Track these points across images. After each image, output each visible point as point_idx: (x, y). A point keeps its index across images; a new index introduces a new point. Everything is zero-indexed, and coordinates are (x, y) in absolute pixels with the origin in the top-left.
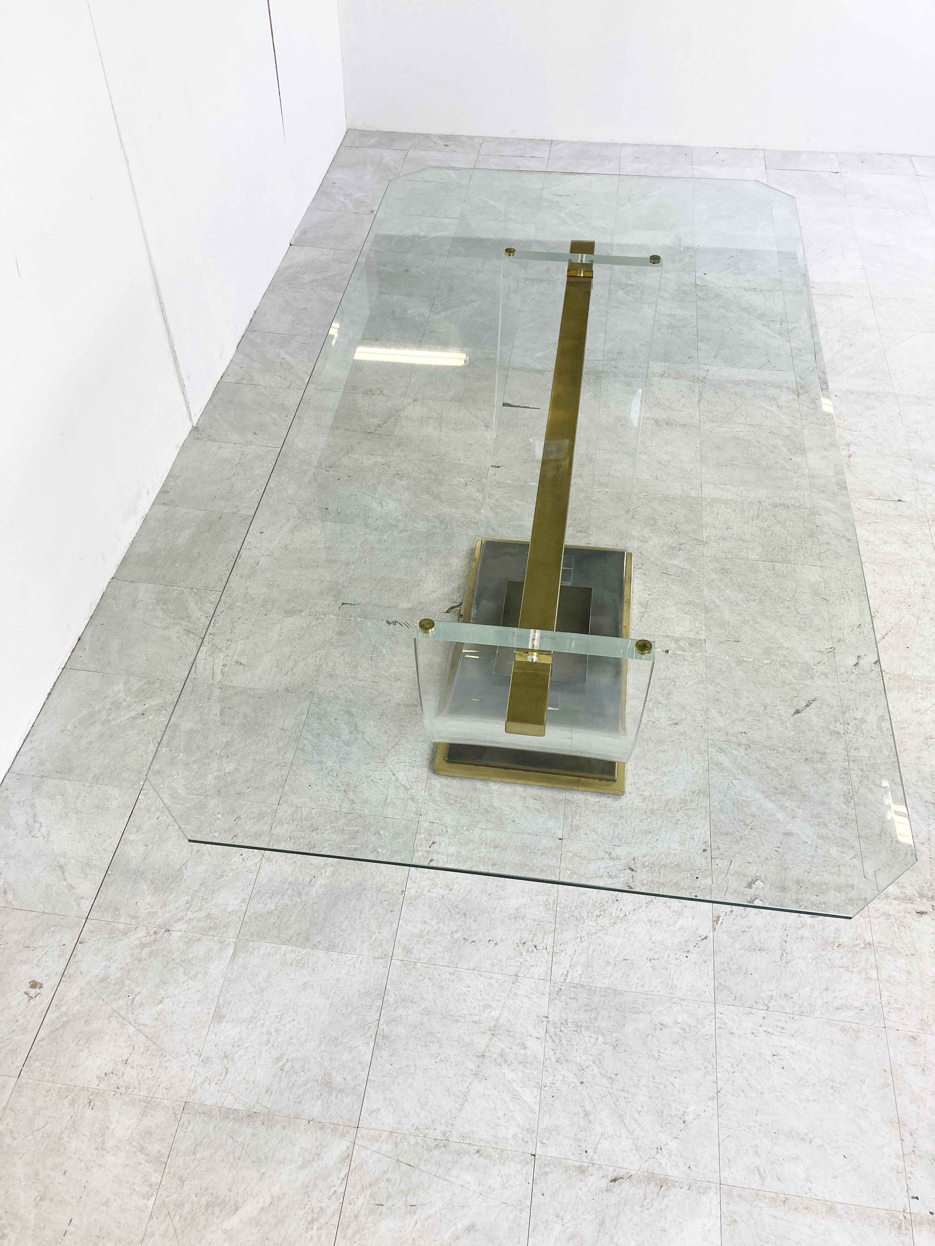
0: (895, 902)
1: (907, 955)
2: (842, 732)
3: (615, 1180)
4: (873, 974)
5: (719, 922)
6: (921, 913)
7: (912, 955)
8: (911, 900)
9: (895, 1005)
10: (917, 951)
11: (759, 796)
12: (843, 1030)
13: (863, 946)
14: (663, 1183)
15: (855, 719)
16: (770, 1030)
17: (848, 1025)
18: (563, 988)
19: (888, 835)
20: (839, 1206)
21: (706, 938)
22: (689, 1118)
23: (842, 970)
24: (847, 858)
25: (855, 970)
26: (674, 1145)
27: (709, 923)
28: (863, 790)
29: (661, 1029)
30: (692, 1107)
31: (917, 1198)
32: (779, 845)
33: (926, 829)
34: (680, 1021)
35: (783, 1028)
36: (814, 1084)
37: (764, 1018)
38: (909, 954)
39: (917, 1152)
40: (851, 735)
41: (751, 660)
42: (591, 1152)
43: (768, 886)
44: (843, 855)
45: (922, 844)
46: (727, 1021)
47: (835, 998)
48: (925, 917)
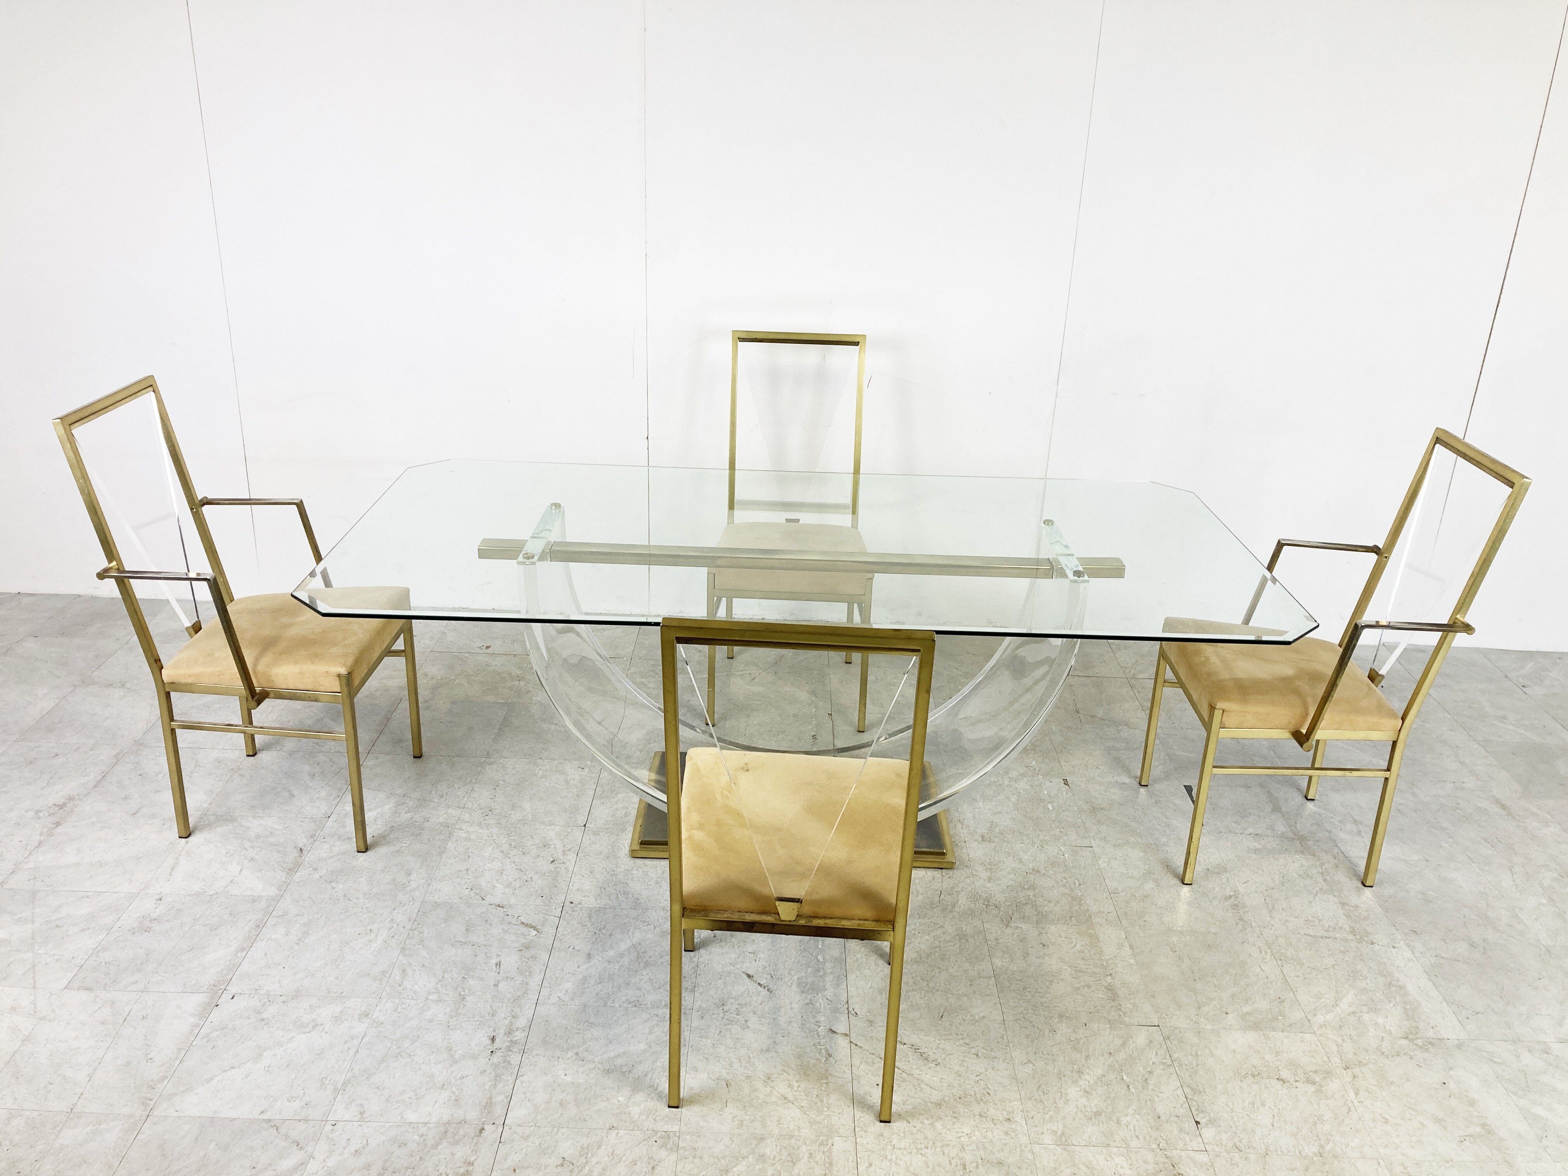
0: (507, 1022)
1: (448, 1023)
2: (726, 1008)
3: (301, 850)
4: (434, 997)
5: (497, 908)
6: (493, 1039)
7: (448, 1026)
8: (509, 1033)
9: (400, 1007)
10: (452, 1030)
11: (635, 940)
12: (384, 972)
13: (462, 993)
14: (292, 870)
15: (746, 1021)
16: (393, 930)
17: (388, 975)
18: (450, 829)
19: (587, 1028)
20: (244, 954)
21: (483, 899)
22: (334, 884)
23: (440, 978)
24: (560, 994)
25: (439, 986)
26: (316, 876)
27: (497, 901)
28: (645, 1016)
29: (406, 873)
30: (341, 886)
31: (232, 998)
32: (576, 949)
33: (596, 1060)
34: (411, 883)
35: (393, 937)
36: (341, 950)
37: (404, 927)
38: (449, 1024)
39: (268, 1003)
40: (722, 1015)
41: (820, 947)
42: (323, 840)
43: (532, 938)
44: (563, 992)
45: (577, 1054)
46: (405, 907)
47: (414, 970)
48: (489, 1042)
